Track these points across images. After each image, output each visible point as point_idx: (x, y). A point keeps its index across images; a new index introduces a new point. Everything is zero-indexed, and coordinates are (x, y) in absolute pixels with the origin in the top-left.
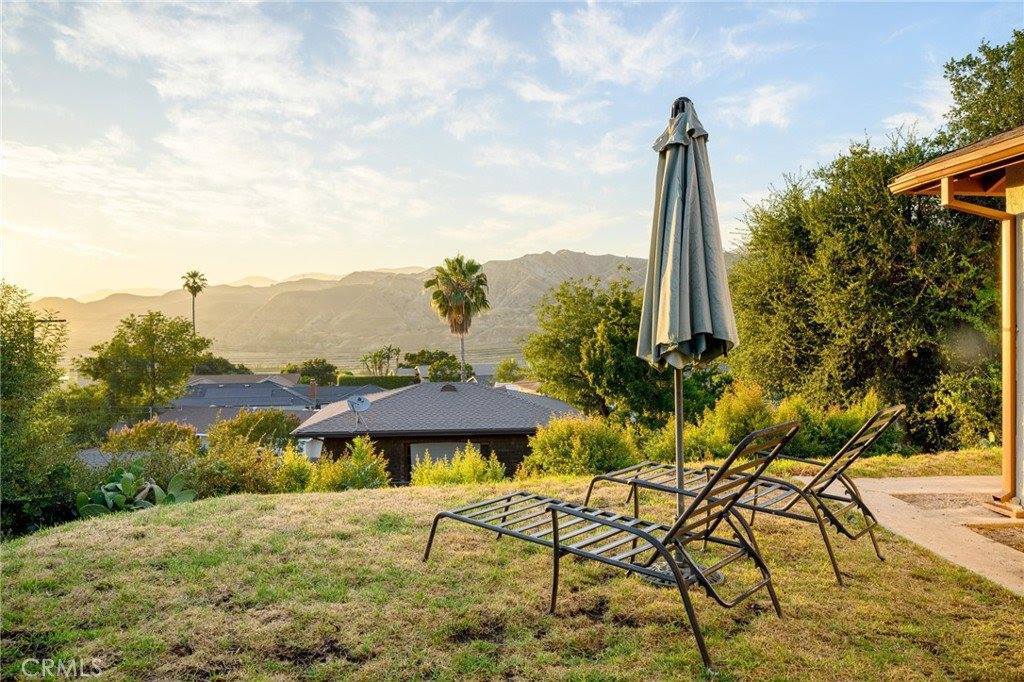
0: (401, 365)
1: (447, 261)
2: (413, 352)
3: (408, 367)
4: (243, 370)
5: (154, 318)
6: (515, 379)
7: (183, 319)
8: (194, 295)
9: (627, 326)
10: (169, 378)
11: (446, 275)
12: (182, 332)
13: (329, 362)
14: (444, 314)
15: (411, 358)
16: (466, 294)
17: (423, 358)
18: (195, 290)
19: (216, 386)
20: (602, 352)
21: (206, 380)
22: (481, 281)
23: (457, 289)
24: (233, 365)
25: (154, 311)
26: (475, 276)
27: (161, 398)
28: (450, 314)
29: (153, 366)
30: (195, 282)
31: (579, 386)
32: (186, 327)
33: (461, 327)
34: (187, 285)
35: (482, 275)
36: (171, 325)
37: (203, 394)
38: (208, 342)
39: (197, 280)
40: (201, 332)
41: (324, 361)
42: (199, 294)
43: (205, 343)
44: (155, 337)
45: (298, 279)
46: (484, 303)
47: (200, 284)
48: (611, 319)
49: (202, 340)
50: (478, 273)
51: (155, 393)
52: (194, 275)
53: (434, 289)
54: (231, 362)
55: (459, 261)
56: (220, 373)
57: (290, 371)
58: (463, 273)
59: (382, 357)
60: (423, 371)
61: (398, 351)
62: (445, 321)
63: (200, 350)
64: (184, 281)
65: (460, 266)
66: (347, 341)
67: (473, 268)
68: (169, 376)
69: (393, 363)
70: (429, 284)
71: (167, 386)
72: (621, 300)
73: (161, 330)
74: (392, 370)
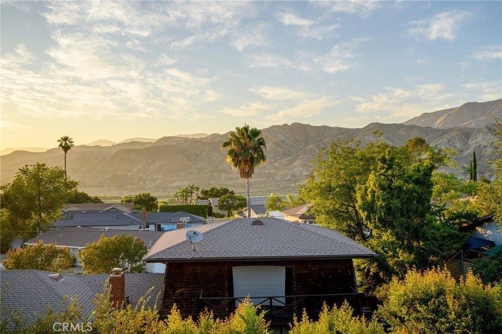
0: (199, 197)
1: (237, 129)
2: (206, 189)
3: (203, 199)
4: (96, 200)
5: (40, 167)
6: (280, 209)
7: (59, 168)
8: (66, 152)
9: (393, 176)
10: (51, 208)
11: (237, 138)
12: (59, 177)
13: (152, 195)
14: (236, 165)
15: (205, 193)
16: (251, 151)
17: (213, 193)
18: (66, 148)
19: (80, 212)
20: (373, 196)
21: (73, 208)
22: (261, 143)
23: (244, 148)
24: (91, 198)
25: (41, 163)
26: (257, 139)
27: (44, 221)
28: (240, 166)
29: (39, 200)
30: (66, 144)
31: (346, 219)
32: (62, 173)
33: (247, 174)
34: (61, 145)
35: (262, 138)
36: (52, 172)
37: (72, 218)
38: (76, 183)
39: (68, 142)
40: (71, 177)
41: (149, 194)
42: (69, 151)
43: (74, 184)
44: (41, 180)
45: (128, 142)
46: (263, 158)
47: (69, 144)
48: (378, 172)
49: (72, 183)
50: (259, 137)
51: (41, 217)
52: (66, 139)
53: (229, 148)
54: (90, 195)
55: (246, 129)
56: (82, 203)
57: (127, 201)
58: (249, 137)
59: (188, 192)
60: (214, 202)
61: (198, 189)
62: (236, 170)
63: (71, 188)
64: (59, 143)
65: (247, 132)
66: (160, 180)
67: (256, 133)
68: (50, 207)
69: (194, 196)
70: (226, 144)
71: (49, 213)
72: (387, 157)
73: (45, 176)
74: (193, 200)
